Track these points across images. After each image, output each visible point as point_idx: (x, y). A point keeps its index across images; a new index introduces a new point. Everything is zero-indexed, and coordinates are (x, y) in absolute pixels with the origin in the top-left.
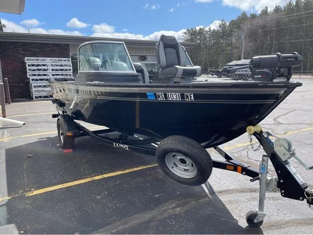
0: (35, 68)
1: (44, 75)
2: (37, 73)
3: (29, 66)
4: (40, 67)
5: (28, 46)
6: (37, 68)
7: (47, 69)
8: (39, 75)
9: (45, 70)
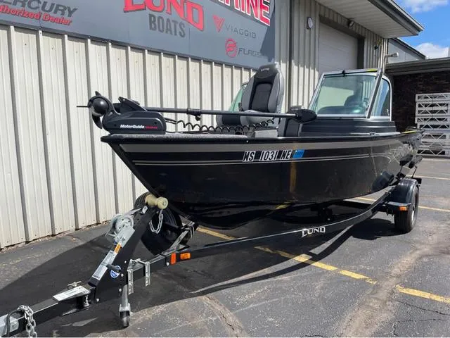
0: (428, 109)
1: (440, 119)
2: (430, 116)
3: (420, 106)
4: (435, 108)
5: (433, 77)
6: (431, 109)
7: (447, 111)
8: (432, 119)
9: (442, 112)
